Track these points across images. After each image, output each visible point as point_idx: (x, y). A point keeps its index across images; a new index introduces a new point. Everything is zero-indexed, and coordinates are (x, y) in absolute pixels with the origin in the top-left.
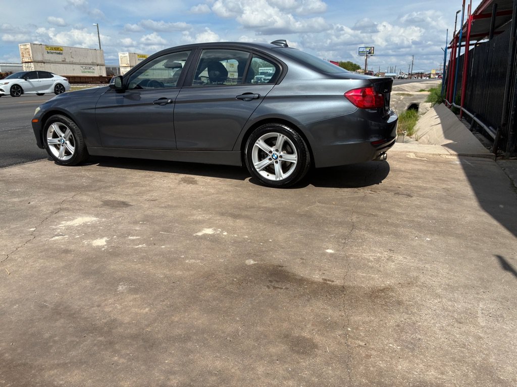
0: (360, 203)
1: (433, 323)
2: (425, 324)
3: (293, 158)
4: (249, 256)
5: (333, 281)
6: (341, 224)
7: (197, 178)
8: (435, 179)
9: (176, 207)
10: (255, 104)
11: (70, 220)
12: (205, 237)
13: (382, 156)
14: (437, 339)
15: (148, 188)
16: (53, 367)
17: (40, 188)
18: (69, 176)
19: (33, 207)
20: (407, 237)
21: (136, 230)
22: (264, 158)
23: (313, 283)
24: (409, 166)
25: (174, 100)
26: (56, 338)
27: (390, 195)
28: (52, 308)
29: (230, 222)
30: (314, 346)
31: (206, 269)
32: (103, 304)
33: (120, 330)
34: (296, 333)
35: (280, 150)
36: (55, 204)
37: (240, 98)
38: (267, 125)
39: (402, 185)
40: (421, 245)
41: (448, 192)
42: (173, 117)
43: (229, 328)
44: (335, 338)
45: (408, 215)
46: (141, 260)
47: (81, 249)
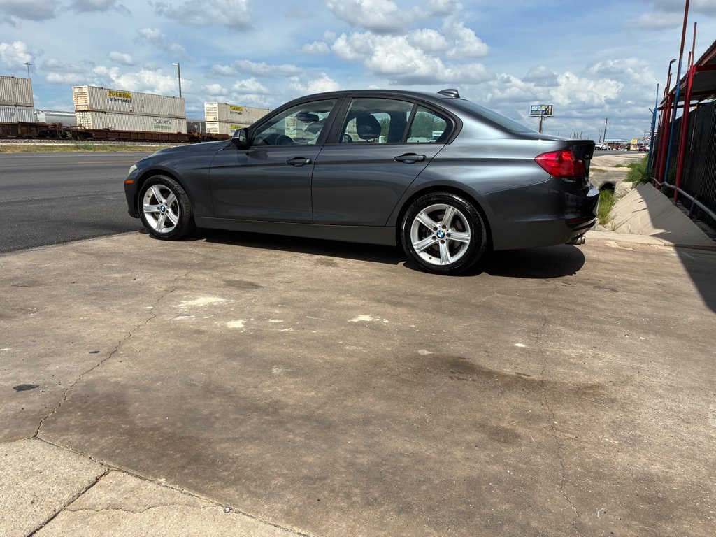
0: (550, 296)
1: (655, 422)
2: (646, 421)
3: (465, 237)
4: (421, 345)
5: (529, 376)
6: (530, 317)
7: (337, 260)
8: (645, 273)
9: (317, 290)
10: (419, 168)
11: (192, 299)
12: (362, 324)
13: (579, 239)
14: (661, 436)
15: (277, 269)
16: (222, 441)
17: (141, 264)
18: (172, 251)
19: (140, 284)
20: (615, 335)
21: (276, 314)
22: (426, 236)
23: (504, 376)
24: (611, 257)
25: (313, 161)
26: (218, 415)
27: (588, 288)
28: (202, 387)
29: (390, 309)
30: (517, 436)
31: (372, 356)
32: (260, 386)
33: (287, 411)
34: (493, 423)
35: (448, 226)
36: (167, 282)
37: (399, 160)
38: (433, 194)
39: (604, 278)
40: (633, 344)
41: (664, 289)
42: (310, 183)
43: (415, 415)
44: (540, 430)
45: (614, 312)
46: (292, 344)
47: (215, 330)
